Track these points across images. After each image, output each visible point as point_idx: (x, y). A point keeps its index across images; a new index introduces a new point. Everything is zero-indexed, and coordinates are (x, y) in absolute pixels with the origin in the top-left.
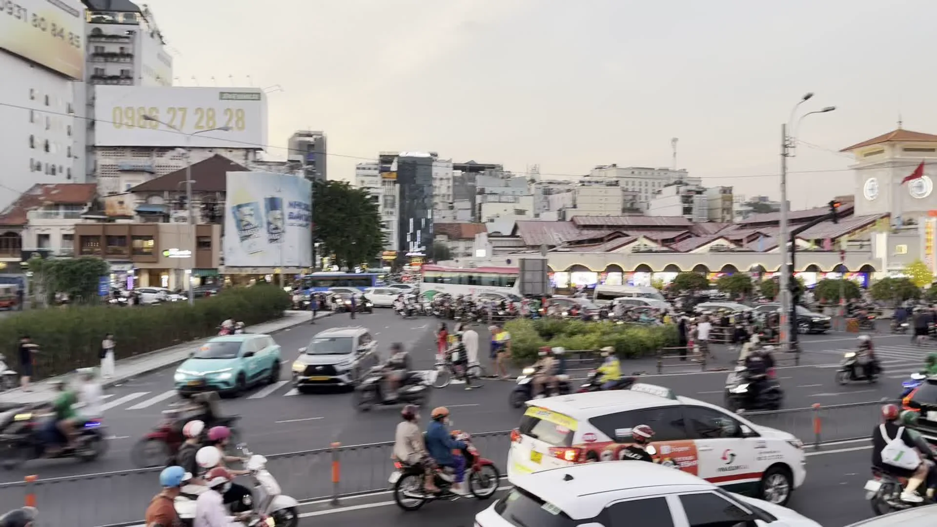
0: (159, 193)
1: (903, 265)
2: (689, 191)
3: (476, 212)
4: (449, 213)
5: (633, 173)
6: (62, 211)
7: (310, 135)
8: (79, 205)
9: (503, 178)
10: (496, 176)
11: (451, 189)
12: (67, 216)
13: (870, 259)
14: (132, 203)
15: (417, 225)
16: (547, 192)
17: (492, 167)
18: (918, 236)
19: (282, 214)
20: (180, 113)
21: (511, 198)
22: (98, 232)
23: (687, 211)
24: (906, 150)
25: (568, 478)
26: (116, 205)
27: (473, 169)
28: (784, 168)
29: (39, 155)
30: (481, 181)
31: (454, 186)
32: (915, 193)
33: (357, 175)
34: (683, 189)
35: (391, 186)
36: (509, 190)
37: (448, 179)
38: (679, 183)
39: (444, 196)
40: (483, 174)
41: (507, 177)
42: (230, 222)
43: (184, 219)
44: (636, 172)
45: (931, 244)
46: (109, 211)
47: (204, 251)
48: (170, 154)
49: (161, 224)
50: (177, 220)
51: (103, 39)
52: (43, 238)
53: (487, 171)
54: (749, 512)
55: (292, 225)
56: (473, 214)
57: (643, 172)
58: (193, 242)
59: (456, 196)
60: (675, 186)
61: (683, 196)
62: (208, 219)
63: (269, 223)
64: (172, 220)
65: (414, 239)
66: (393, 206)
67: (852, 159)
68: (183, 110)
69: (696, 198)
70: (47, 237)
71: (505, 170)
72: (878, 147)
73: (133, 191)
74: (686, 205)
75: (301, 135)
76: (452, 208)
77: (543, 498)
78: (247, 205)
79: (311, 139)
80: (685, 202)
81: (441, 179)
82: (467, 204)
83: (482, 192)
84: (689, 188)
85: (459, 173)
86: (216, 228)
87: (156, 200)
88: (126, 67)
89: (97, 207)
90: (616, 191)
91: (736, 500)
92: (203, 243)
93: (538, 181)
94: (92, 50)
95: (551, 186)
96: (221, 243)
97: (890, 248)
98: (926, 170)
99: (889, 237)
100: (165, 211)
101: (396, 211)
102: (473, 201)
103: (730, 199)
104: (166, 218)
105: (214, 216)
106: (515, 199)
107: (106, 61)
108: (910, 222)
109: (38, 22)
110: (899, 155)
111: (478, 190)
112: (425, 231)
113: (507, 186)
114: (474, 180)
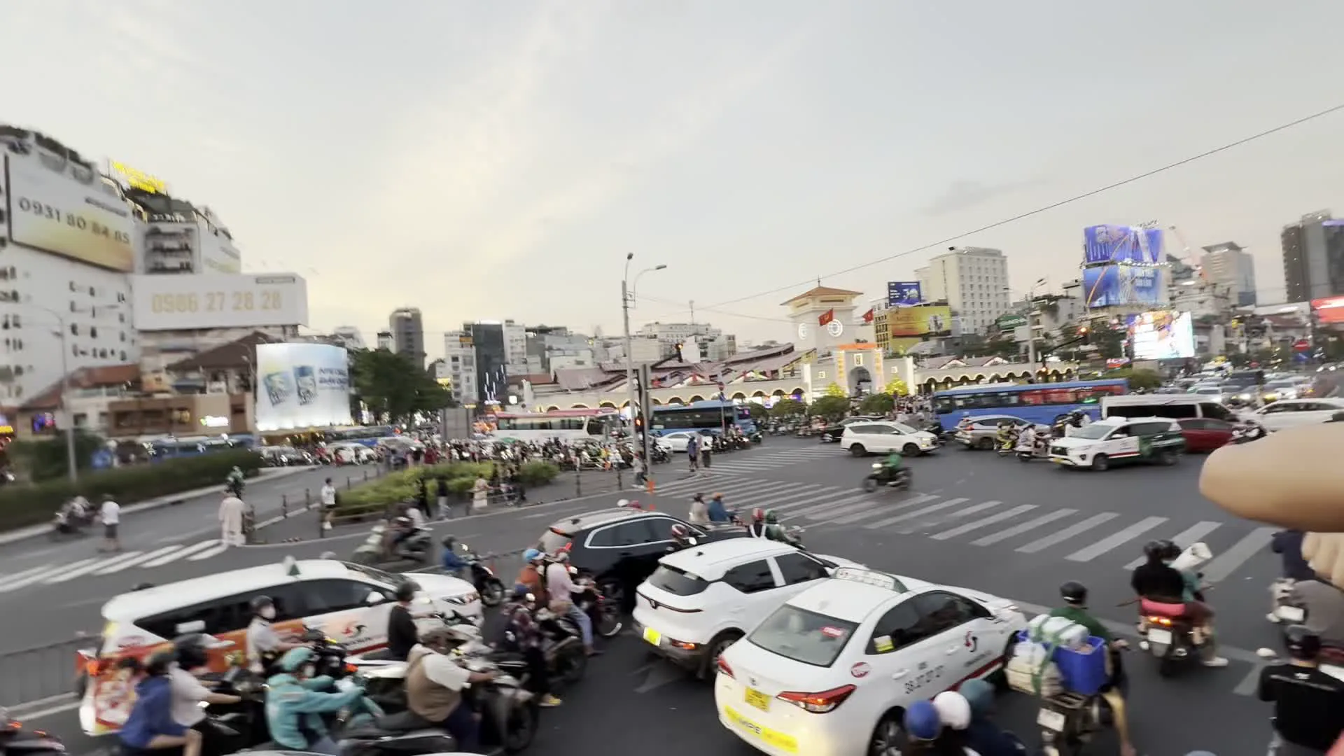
0: (194, 368)
1: (824, 387)
2: (704, 339)
3: (546, 364)
4: (523, 367)
5: (671, 328)
6: (104, 390)
7: (406, 311)
8: (120, 383)
9: (566, 336)
10: (561, 335)
11: (525, 348)
12: (109, 394)
13: (800, 384)
14: (168, 380)
15: (492, 378)
16: (607, 346)
17: (556, 329)
18: (833, 364)
19: (313, 380)
20: (218, 299)
21: (571, 353)
22: (133, 408)
23: (704, 354)
24: (823, 301)
25: (700, 554)
26: (154, 382)
27: (543, 331)
28: (626, 318)
29: (84, 341)
30: (548, 340)
31: (527, 345)
32: (831, 332)
33: (446, 341)
34: (700, 338)
35: (469, 349)
36: (571, 346)
37: (522, 340)
38: (696, 334)
39: (519, 353)
40: (551, 335)
41: (570, 338)
42: (262, 390)
43: (220, 390)
44: (674, 327)
45: (842, 369)
46: (146, 388)
47: (239, 416)
48: (210, 334)
49: (198, 395)
50: (212, 391)
51: (161, 237)
52: (79, 418)
53: (554, 332)
54: (821, 563)
55: (322, 388)
56: (543, 367)
57: (678, 327)
58: (228, 410)
59: (530, 352)
60: (693, 337)
61: (700, 344)
62: (242, 389)
63: (299, 389)
64: (208, 392)
65: (490, 389)
66: (471, 364)
67: (789, 310)
68: (221, 294)
69: (710, 344)
70: (84, 416)
71: (568, 330)
72: (804, 300)
73: (170, 368)
74: (703, 350)
75: (399, 311)
76: (525, 362)
77: (684, 569)
78: (277, 374)
79: (408, 315)
80: (701, 348)
81: (516, 340)
82: (538, 359)
83: (550, 349)
84: (704, 337)
85: (531, 334)
86: (249, 396)
87: (193, 376)
88: (188, 260)
89: (137, 384)
90: (655, 342)
91: (814, 557)
92: (237, 410)
93: (600, 338)
94: (151, 246)
95: (610, 341)
96: (255, 408)
97: (814, 375)
98: (834, 315)
99: (812, 366)
100: (201, 384)
101: (474, 368)
102: (543, 356)
103: (734, 344)
104: (203, 390)
105: (248, 385)
106: (576, 353)
107: (165, 256)
108: (829, 354)
109: (71, 220)
110: (818, 305)
111: (547, 347)
112: (500, 383)
113: (570, 343)
114: (543, 339)
